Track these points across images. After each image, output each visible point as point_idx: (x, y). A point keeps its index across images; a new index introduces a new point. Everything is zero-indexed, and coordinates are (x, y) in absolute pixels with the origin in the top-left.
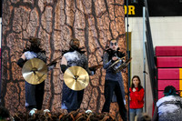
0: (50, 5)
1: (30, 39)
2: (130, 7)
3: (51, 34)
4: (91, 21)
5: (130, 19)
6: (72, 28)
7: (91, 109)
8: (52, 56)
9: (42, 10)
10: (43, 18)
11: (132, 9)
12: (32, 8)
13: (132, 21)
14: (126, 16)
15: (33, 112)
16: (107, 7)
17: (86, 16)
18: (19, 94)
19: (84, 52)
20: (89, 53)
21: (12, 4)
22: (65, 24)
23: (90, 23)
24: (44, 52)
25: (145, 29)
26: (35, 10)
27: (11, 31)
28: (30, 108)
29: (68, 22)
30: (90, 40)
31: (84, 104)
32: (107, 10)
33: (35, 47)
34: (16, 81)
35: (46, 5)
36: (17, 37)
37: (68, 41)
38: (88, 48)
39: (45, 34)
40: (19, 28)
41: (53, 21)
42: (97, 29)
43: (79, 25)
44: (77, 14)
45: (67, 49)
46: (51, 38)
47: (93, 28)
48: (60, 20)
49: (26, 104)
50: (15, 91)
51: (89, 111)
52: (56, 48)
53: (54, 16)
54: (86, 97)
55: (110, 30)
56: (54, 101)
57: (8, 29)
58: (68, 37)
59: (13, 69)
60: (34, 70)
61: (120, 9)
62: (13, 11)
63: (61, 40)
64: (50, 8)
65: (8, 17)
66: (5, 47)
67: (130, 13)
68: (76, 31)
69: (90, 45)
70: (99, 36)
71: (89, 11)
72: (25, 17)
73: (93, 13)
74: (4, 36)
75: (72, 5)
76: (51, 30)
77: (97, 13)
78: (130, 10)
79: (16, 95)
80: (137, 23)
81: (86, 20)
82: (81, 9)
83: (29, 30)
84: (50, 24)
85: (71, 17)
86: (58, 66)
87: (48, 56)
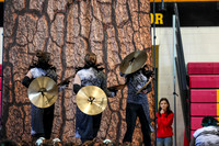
0: (61, 12)
1: (38, 53)
2: (157, 15)
3: (62, 47)
4: (110, 31)
5: (157, 29)
6: (87, 40)
7: (110, 138)
8: (63, 73)
9: (51, 18)
10: (52, 28)
11: (159, 18)
12: (40, 16)
13: (159, 32)
14: (152, 26)
15: (40, 141)
16: (130, 15)
17: (105, 26)
18: (24, 119)
19: (102, 69)
20: (108, 71)
21: (16, 12)
22: (80, 35)
23: (109, 34)
24: (54, 69)
25: (175, 42)
26: (43, 19)
27: (15, 43)
28: (37, 136)
29: (83, 33)
30: (110, 55)
31: (102, 132)
32: (130, 19)
33: (43, 62)
34: (20, 104)
35: (57, 12)
36: (22, 52)
37: (83, 56)
38: (106, 64)
39: (55, 47)
40: (24, 40)
41: (65, 32)
42: (118, 42)
43: (96, 36)
44: (94, 23)
45: (82, 65)
46: (62, 52)
47: (113, 40)
48: (74, 31)
49: (33, 132)
50: (18, 116)
51: (107, 140)
52: (69, 65)
53: (66, 26)
54: (103, 124)
55: (134, 43)
56: (66, 129)
57: (11, 41)
58: (83, 51)
59: (16, 89)
60: (42, 91)
61: (145, 17)
62: (17, 19)
63: (75, 55)
64: (61, 16)
65: (10, 27)
66: (6, 63)
67: (157, 23)
68: (93, 44)
69: (109, 60)
70: (120, 50)
71: (109, 20)
72: (32, 26)
73: (114, 22)
74: (6, 50)
75: (87, 12)
76: (62, 42)
77: (118, 22)
78: (157, 19)
79: (20, 120)
80: (166, 34)
81: (105, 30)
82: (99, 17)
83: (36, 42)
84: (61, 35)
85: (86, 27)
86: (71, 86)
87: (59, 73)
